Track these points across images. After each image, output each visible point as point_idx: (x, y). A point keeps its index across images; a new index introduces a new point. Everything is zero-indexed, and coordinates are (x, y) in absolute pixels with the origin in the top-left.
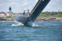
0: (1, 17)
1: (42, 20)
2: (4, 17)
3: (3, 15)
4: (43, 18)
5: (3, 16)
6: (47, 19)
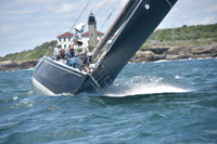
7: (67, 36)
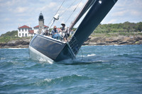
0: (21, 37)
1: (115, 41)
2: (28, 38)
3: (26, 32)
4: (116, 38)
5: (24, 36)
6: (126, 39)
7: (24, 28)
